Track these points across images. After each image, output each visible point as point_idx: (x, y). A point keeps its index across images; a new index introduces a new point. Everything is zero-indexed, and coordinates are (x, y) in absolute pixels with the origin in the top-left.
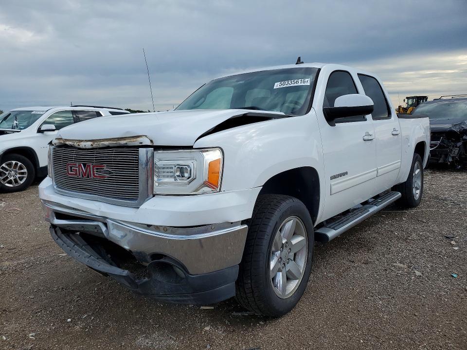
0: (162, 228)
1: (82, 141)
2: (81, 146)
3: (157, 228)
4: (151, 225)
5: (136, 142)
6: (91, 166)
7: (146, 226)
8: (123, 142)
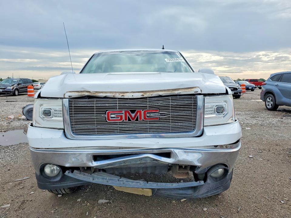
0: (225, 146)
1: (126, 92)
2: (125, 97)
3: (222, 147)
4: (218, 146)
5: (192, 92)
6: (142, 112)
7: (214, 147)
8: (176, 92)
